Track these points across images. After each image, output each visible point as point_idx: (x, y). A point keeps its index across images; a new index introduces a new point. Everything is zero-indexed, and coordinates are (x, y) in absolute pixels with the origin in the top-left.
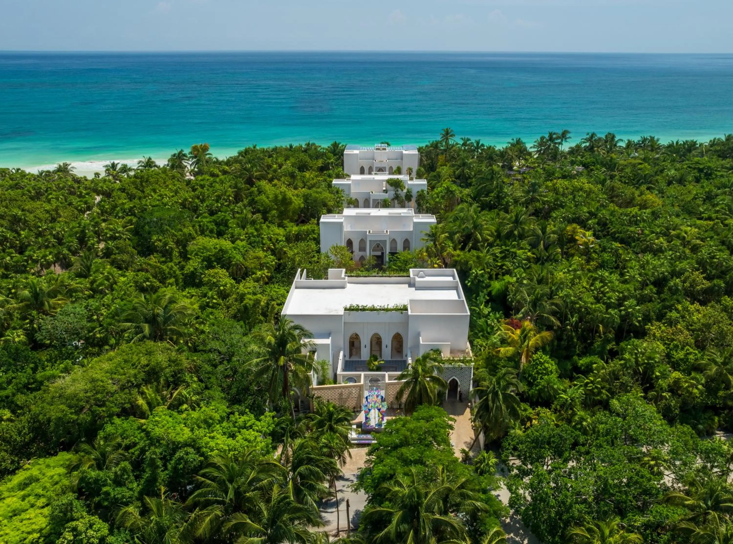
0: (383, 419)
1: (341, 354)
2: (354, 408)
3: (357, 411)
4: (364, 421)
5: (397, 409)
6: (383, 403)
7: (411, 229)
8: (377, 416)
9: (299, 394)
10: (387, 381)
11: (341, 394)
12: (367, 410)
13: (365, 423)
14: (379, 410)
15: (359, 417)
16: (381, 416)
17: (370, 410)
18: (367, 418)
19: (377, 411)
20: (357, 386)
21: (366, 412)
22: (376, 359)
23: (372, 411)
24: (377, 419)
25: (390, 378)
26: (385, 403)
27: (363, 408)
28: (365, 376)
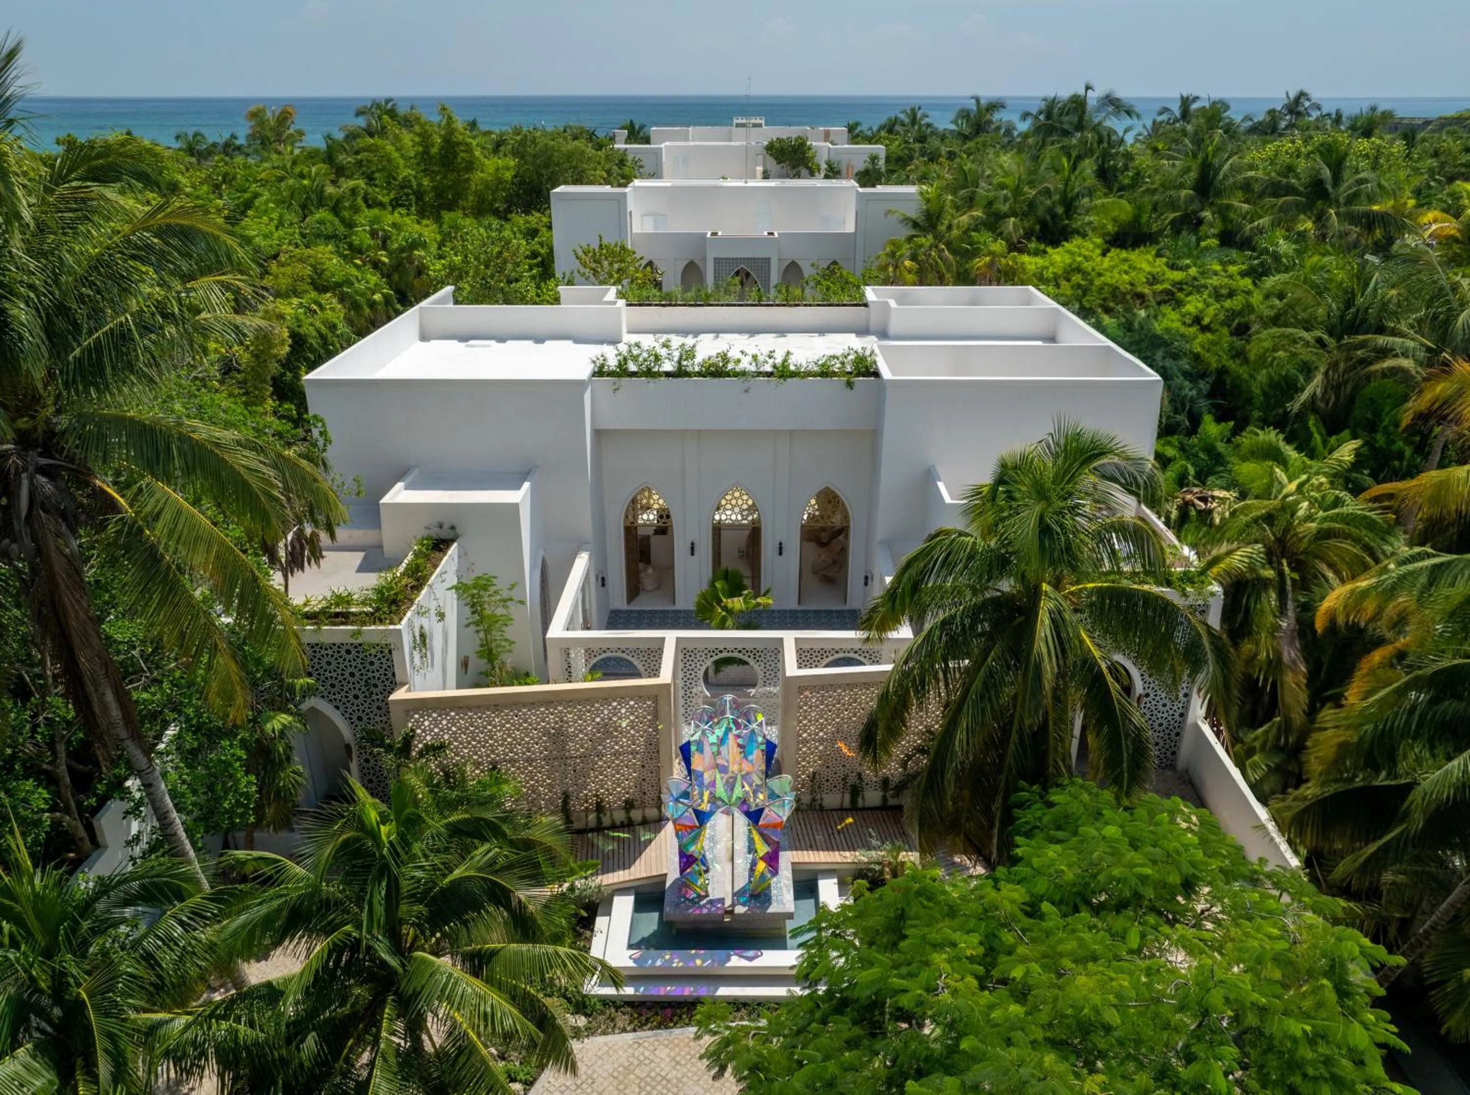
0: (772, 860)
1: (581, 564)
2: (629, 805)
3: (645, 822)
4: (673, 874)
5: (843, 811)
6: (775, 783)
7: (850, 228)
8: (741, 845)
9: (346, 732)
10: (792, 668)
11: (558, 738)
12: (691, 818)
13: (683, 884)
14: (754, 816)
15: (649, 853)
16: (763, 849)
17: (702, 817)
18: (687, 860)
19: (741, 821)
20: (638, 694)
21: (681, 830)
22: (735, 590)
23: (719, 823)
24: (742, 862)
25: (806, 656)
26: (783, 783)
27: (670, 809)
28: (685, 651)
